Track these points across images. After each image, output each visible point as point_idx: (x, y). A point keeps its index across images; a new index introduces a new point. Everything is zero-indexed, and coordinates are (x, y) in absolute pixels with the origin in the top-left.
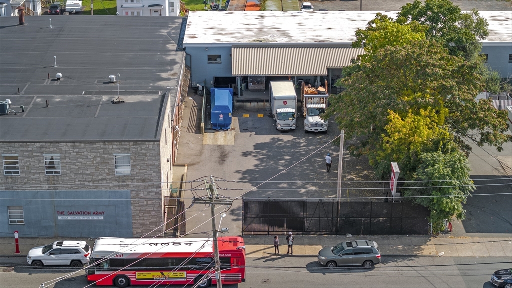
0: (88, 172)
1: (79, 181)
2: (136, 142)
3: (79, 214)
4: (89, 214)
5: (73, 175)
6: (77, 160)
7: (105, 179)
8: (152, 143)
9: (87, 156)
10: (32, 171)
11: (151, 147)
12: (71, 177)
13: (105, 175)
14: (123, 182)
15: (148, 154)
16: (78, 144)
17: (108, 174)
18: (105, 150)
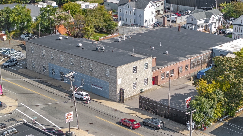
0: (99, 73)
1: (97, 75)
2: (111, 66)
3: (96, 86)
4: (99, 87)
5: (96, 73)
6: (97, 68)
7: (103, 76)
8: (115, 68)
9: (99, 67)
10: (87, 69)
11: (114, 69)
12: (95, 73)
13: (103, 75)
14: (107, 79)
15: (114, 71)
16: (97, 63)
17: (104, 75)
18: (103, 67)
